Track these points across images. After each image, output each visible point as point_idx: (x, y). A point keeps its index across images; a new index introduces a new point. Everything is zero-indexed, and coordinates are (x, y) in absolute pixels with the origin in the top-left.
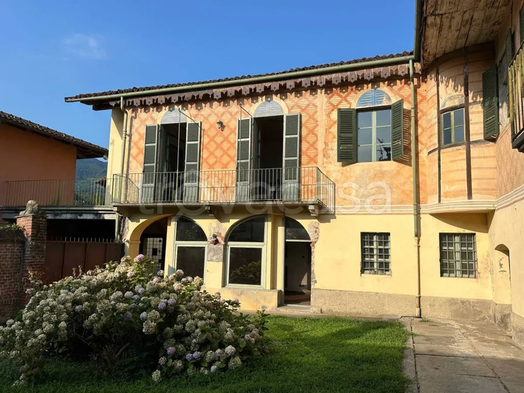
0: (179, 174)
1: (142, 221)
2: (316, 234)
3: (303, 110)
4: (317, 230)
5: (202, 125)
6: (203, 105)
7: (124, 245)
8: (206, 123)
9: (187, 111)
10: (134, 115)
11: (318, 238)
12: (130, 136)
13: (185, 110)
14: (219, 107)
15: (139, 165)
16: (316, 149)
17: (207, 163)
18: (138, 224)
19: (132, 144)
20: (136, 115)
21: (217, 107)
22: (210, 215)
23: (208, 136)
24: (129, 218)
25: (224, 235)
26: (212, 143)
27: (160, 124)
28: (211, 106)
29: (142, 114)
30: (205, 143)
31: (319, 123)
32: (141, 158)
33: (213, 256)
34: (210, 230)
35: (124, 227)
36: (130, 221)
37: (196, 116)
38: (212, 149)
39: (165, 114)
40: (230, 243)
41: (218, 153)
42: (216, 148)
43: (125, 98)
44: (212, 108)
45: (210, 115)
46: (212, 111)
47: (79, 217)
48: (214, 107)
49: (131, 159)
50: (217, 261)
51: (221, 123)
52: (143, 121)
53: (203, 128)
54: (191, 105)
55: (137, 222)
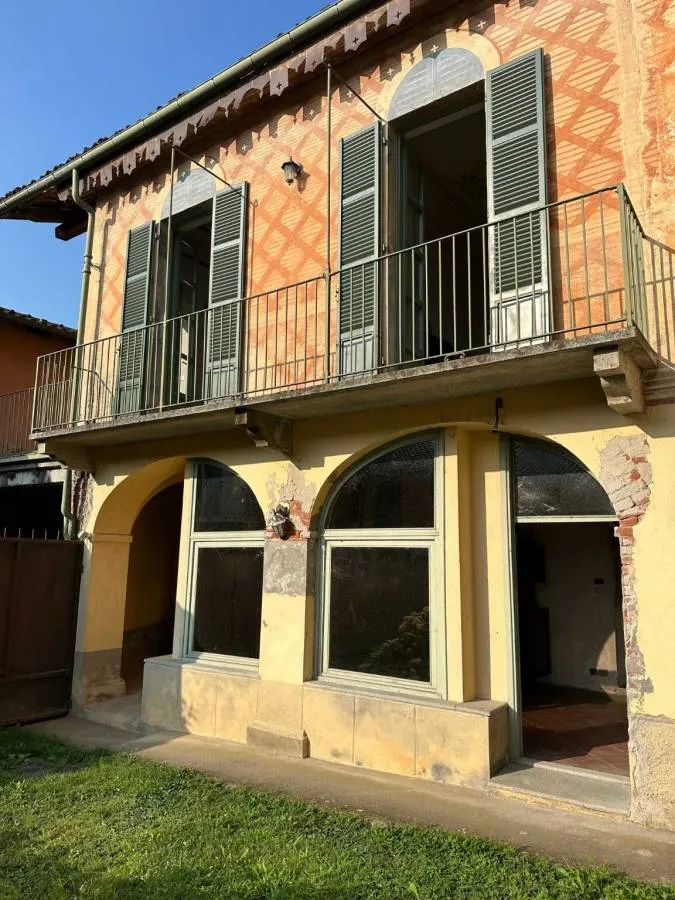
2: (639, 483)
3: (553, 39)
4: (640, 467)
5: (252, 190)
6: (254, 136)
7: (81, 546)
8: (261, 182)
9: (217, 164)
10: (110, 216)
11: (646, 501)
12: (102, 268)
13: (213, 165)
14: (294, 127)
16: (617, 156)
18: (112, 488)
19: (105, 288)
20: (114, 215)
21: (288, 128)
24: (94, 475)
25: (307, 508)
26: (276, 235)
27: (158, 221)
28: (273, 134)
29: (126, 209)
30: (257, 240)
31: (617, 61)
32: (119, 316)
34: (271, 495)
35: (83, 500)
36: (95, 484)
37: (238, 169)
38: (274, 252)
40: (329, 534)
41: (291, 259)
42: (286, 247)
43: (81, 171)
44: (275, 136)
45: (269, 159)
46: (275, 146)
47: (11, 483)
48: (279, 132)
49: (102, 324)
50: (291, 594)
51: (294, 167)
52: (127, 225)
53: (252, 199)
54: (226, 147)
55: (108, 485)
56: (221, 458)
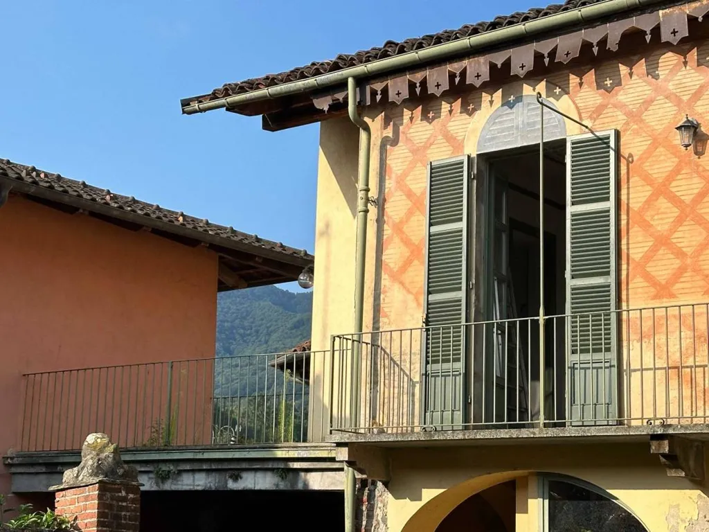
0: (548, 324)
1: (429, 494)
5: (623, 140)
6: (623, 69)
8: (636, 133)
9: (565, 97)
10: (389, 132)
12: (381, 203)
13: (558, 98)
14: (684, 71)
15: (411, 297)
17: (648, 277)
18: (417, 505)
19: (388, 231)
20: (396, 132)
21: (673, 71)
22: (672, 473)
23: (648, 180)
24: (386, 484)
26: (663, 203)
27: (474, 155)
28: (652, 72)
29: (415, 127)
30: (635, 205)
32: (418, 274)
35: (370, 516)
36: (388, 497)
37: (598, 111)
38: (661, 224)
39: (493, 120)
41: (688, 238)
42: (679, 221)
43: (361, 81)
44: (656, 77)
45: (648, 103)
46: (657, 90)
47: (232, 485)
48: (662, 72)
49: (386, 281)
51: (691, 128)
52: (418, 152)
53: (625, 151)
54: (580, 76)
55: (412, 500)
56: (595, 479)
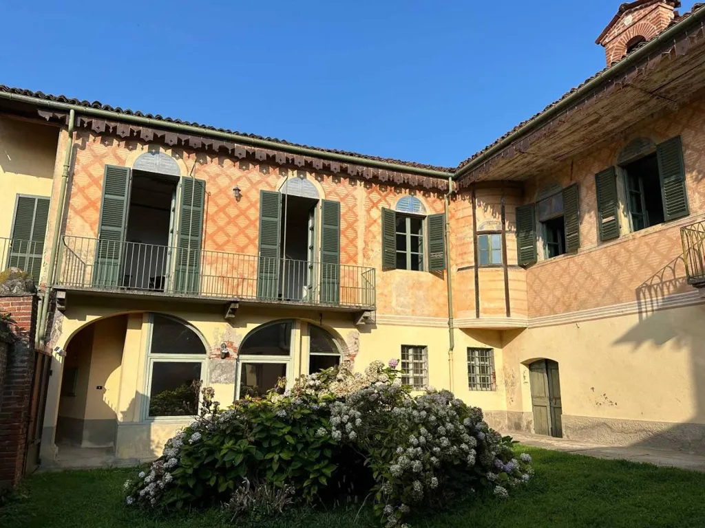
1: (90, 318)
2: (356, 346)
3: (342, 199)
4: (357, 341)
5: (207, 186)
6: (208, 158)
7: (50, 358)
8: (212, 184)
9: (181, 160)
10: (79, 142)
11: (358, 350)
13: (177, 159)
14: (234, 168)
15: (87, 226)
16: (356, 247)
17: (214, 242)
18: (82, 323)
19: (74, 189)
20: (84, 143)
21: (229, 167)
23: (217, 205)
24: (62, 312)
25: (237, 344)
26: (222, 215)
27: (132, 169)
28: (221, 163)
29: (95, 145)
30: (210, 212)
31: (358, 218)
32: (95, 215)
33: (220, 376)
34: (216, 338)
36: (64, 318)
37: (196, 171)
38: (221, 223)
39: (143, 157)
40: (242, 357)
42: (228, 223)
44: (223, 167)
45: (218, 175)
46: (222, 171)
48: (225, 165)
49: (71, 213)
50: (226, 383)
51: (237, 190)
52: (98, 158)
53: (207, 190)
54: (188, 154)
55: (79, 320)
